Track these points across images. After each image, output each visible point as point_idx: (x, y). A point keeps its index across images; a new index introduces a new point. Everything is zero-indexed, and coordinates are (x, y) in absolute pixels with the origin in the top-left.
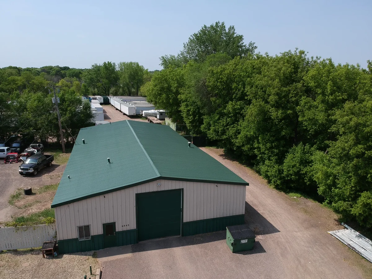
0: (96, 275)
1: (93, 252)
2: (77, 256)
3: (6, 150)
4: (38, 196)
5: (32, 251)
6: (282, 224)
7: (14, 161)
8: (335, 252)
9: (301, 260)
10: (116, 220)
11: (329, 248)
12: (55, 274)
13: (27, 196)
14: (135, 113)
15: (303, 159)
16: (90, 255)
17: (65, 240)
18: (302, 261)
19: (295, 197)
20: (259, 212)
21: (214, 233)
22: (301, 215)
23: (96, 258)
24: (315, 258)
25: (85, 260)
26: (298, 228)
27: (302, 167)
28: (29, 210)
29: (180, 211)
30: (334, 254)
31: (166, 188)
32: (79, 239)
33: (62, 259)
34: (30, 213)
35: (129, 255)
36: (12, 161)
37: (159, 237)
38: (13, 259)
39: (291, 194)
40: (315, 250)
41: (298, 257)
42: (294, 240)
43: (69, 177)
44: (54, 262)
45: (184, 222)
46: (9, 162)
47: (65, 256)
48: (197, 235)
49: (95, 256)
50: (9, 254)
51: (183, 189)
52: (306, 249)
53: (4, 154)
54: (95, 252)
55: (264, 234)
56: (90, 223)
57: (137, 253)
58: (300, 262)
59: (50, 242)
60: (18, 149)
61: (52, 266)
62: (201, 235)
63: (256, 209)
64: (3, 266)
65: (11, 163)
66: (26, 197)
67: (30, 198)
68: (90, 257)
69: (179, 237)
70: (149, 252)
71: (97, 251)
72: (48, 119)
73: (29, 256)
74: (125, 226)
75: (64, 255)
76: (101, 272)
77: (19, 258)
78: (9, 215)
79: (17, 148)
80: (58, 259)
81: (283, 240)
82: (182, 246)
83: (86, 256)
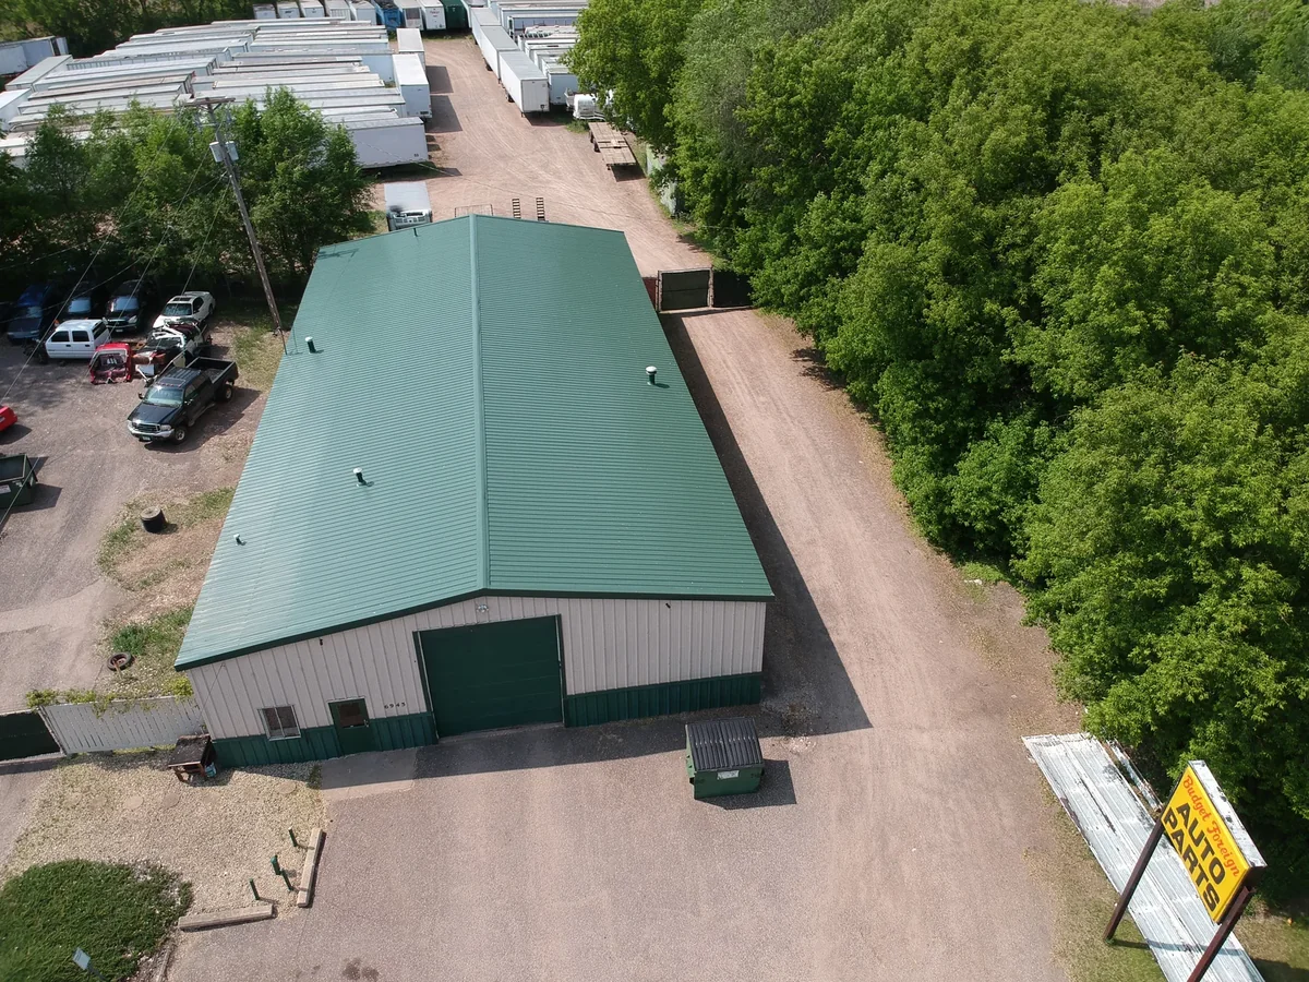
0: (307, 849)
1: (311, 765)
2: (269, 778)
3: (91, 336)
4: (184, 534)
5: (150, 756)
6: (887, 694)
7: (121, 375)
8: (1008, 822)
9: (893, 838)
10: (363, 694)
11: (995, 803)
12: (203, 836)
13: (153, 536)
14: (546, 103)
15: (1018, 473)
16: (301, 778)
17: (230, 738)
18: (894, 841)
19: (977, 581)
20: (834, 638)
21: (664, 717)
22: (968, 659)
23: (316, 788)
24: (937, 836)
25: (287, 796)
26: (934, 714)
27: (1010, 500)
28: (155, 596)
29: (555, 667)
30: (1002, 827)
31: (507, 617)
32: (268, 736)
33: (228, 787)
34: (157, 609)
35: (405, 786)
36: (114, 377)
37: (501, 725)
38: (101, 782)
39: (970, 567)
40: (951, 804)
41: (887, 828)
42: (900, 760)
43: (238, 540)
44: (205, 798)
45: (568, 693)
46: (104, 377)
47: (238, 775)
48: (612, 724)
49: (315, 781)
50: (92, 766)
51: (559, 616)
52: (924, 797)
53: (87, 346)
54: (316, 768)
55: (816, 733)
56: (293, 701)
57: (428, 781)
58: (884, 845)
59: (197, 739)
60: (133, 320)
61: (201, 811)
62: (621, 724)
63: (828, 624)
64: (74, 807)
65: (110, 382)
66: (150, 541)
67: (161, 544)
68: (303, 785)
69: (558, 730)
70: (462, 778)
71: (324, 762)
72: (211, 216)
73: (144, 772)
74: (392, 706)
75: (236, 772)
76: (323, 836)
77: (119, 779)
78: (98, 614)
79: (127, 314)
80: (218, 788)
81: (866, 760)
82: (558, 763)
83: (291, 778)
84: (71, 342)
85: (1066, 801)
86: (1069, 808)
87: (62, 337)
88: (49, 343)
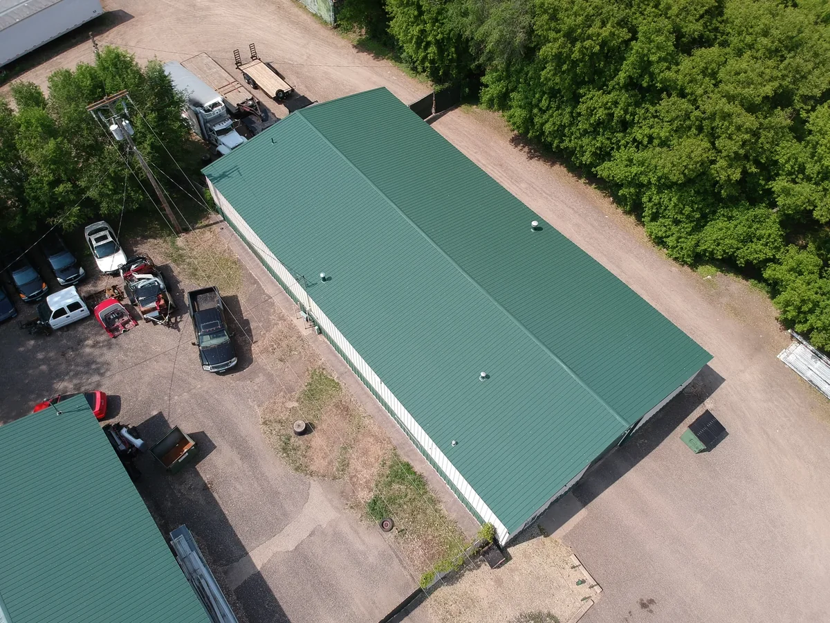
0: (578, 567)
1: (536, 527)
4: (323, 427)
7: (127, 322)
8: (798, 401)
13: (306, 437)
16: (538, 535)
19: (709, 277)
22: (732, 324)
23: (548, 536)
26: (741, 360)
28: (356, 475)
30: (797, 404)
33: (514, 559)
35: (583, 513)
36: (124, 326)
39: (700, 269)
40: (775, 403)
41: (763, 427)
46: (117, 329)
47: (510, 550)
49: (545, 533)
52: (765, 405)
55: (710, 395)
57: (590, 505)
58: (767, 434)
59: (489, 548)
60: (82, 271)
61: (517, 578)
65: (126, 332)
66: (309, 441)
67: (317, 440)
68: (542, 538)
70: (602, 495)
71: (539, 522)
73: (470, 575)
77: (463, 585)
78: (337, 503)
80: (510, 562)
81: (736, 398)
82: (632, 465)
83: (534, 537)
84: (69, 314)
85: (811, 381)
86: (813, 384)
87: (61, 312)
88: (52, 321)
